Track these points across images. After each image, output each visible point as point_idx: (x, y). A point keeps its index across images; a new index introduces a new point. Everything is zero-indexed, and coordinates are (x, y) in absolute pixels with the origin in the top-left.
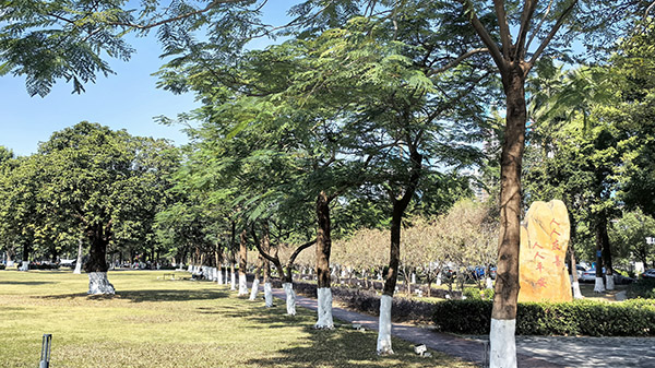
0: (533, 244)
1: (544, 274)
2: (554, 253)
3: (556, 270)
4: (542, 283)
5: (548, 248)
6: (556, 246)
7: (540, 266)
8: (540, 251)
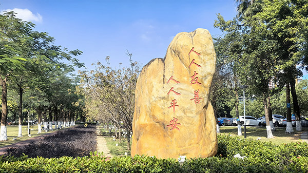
0: (168, 77)
1: (179, 113)
2: (192, 88)
3: (195, 108)
4: (174, 124)
6: (195, 79)
7: (174, 104)
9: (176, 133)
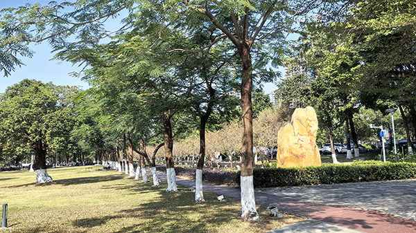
0: (296, 133)
1: (304, 151)
2: (309, 138)
3: (311, 147)
4: (303, 156)
5: (305, 135)
6: (310, 134)
7: (301, 146)
8: (301, 137)
9: (304, 160)
